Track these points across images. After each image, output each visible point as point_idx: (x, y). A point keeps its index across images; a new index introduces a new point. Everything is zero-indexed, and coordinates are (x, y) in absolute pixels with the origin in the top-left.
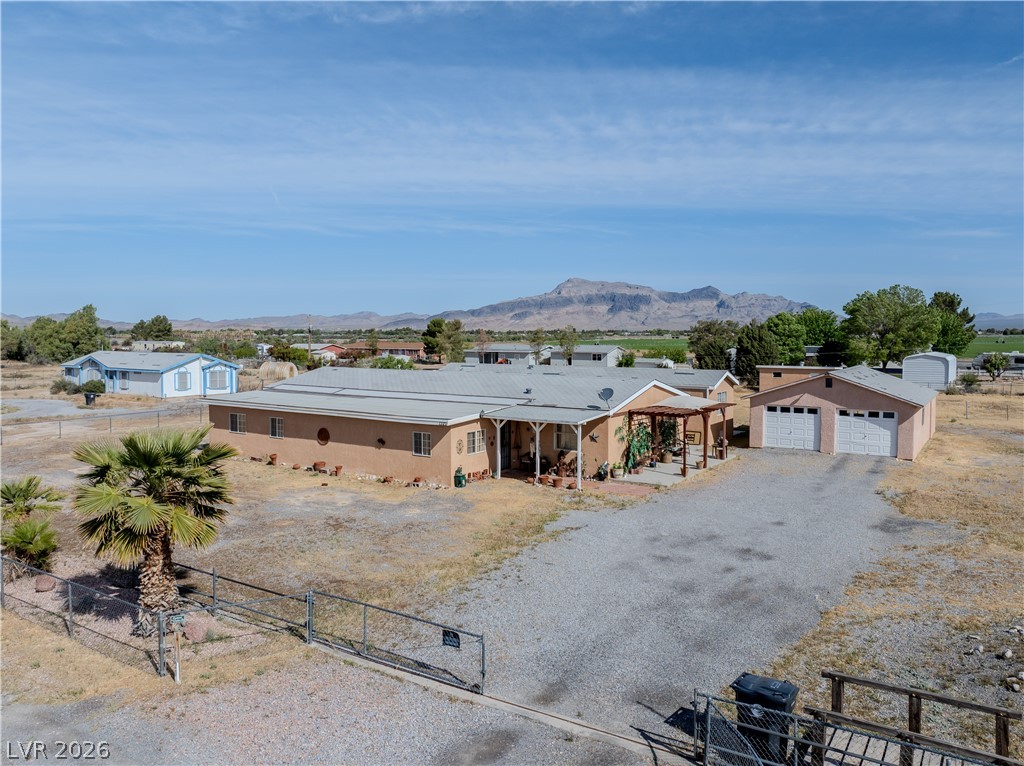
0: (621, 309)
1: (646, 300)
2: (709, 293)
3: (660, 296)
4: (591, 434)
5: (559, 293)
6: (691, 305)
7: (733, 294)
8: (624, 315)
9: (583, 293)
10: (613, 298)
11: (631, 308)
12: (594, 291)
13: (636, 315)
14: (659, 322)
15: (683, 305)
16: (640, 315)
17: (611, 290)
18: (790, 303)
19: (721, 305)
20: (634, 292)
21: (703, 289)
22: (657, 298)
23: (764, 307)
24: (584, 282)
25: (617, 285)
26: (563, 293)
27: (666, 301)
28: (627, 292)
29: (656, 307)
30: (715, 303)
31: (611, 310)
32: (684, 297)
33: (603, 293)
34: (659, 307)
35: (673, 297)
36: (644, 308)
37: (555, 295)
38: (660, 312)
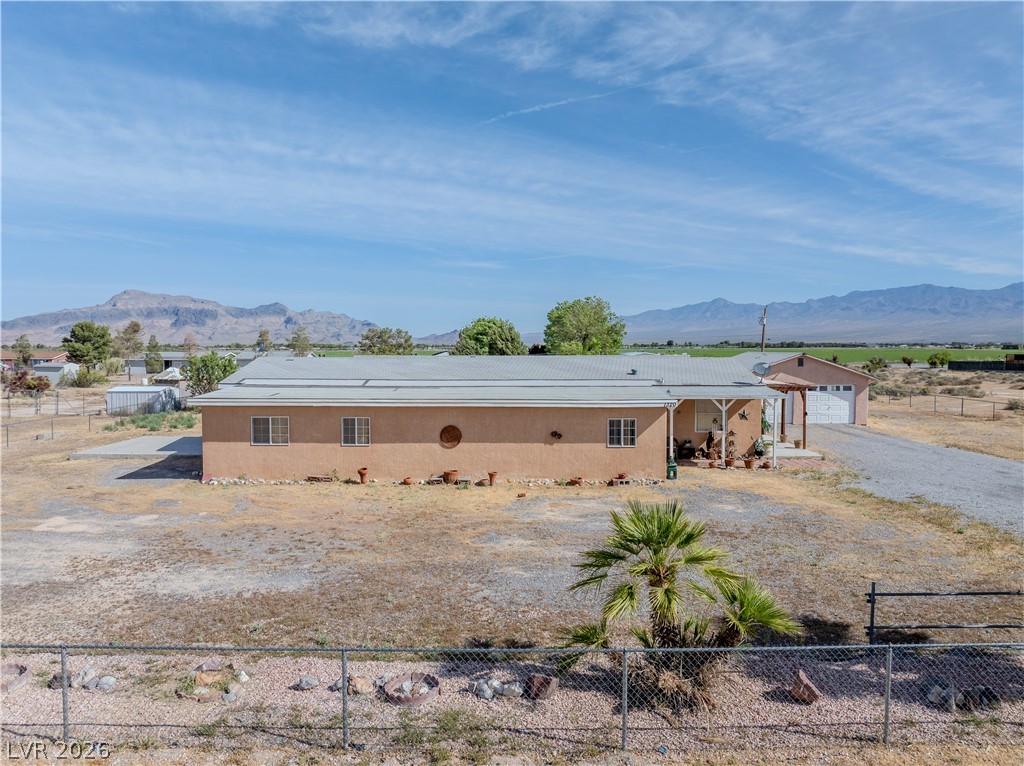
0: (185, 323)
1: (213, 315)
2: (276, 309)
3: (227, 312)
4: (741, 412)
5: (115, 305)
6: (259, 320)
7: (300, 311)
8: (189, 329)
9: (141, 306)
10: (176, 312)
11: (197, 323)
12: (154, 305)
13: (202, 329)
14: (227, 337)
15: (251, 321)
16: (206, 330)
17: (174, 304)
18: (352, 320)
19: (288, 321)
20: (200, 307)
21: (270, 305)
22: (223, 313)
23: (329, 323)
24: (144, 294)
25: (180, 298)
26: (119, 305)
27: (233, 316)
28: (192, 306)
29: (222, 323)
30: (283, 319)
31: (174, 324)
32: (252, 313)
33: (166, 306)
34: (225, 322)
35: (240, 313)
36: (210, 322)
37: (108, 307)
38: (227, 328)
